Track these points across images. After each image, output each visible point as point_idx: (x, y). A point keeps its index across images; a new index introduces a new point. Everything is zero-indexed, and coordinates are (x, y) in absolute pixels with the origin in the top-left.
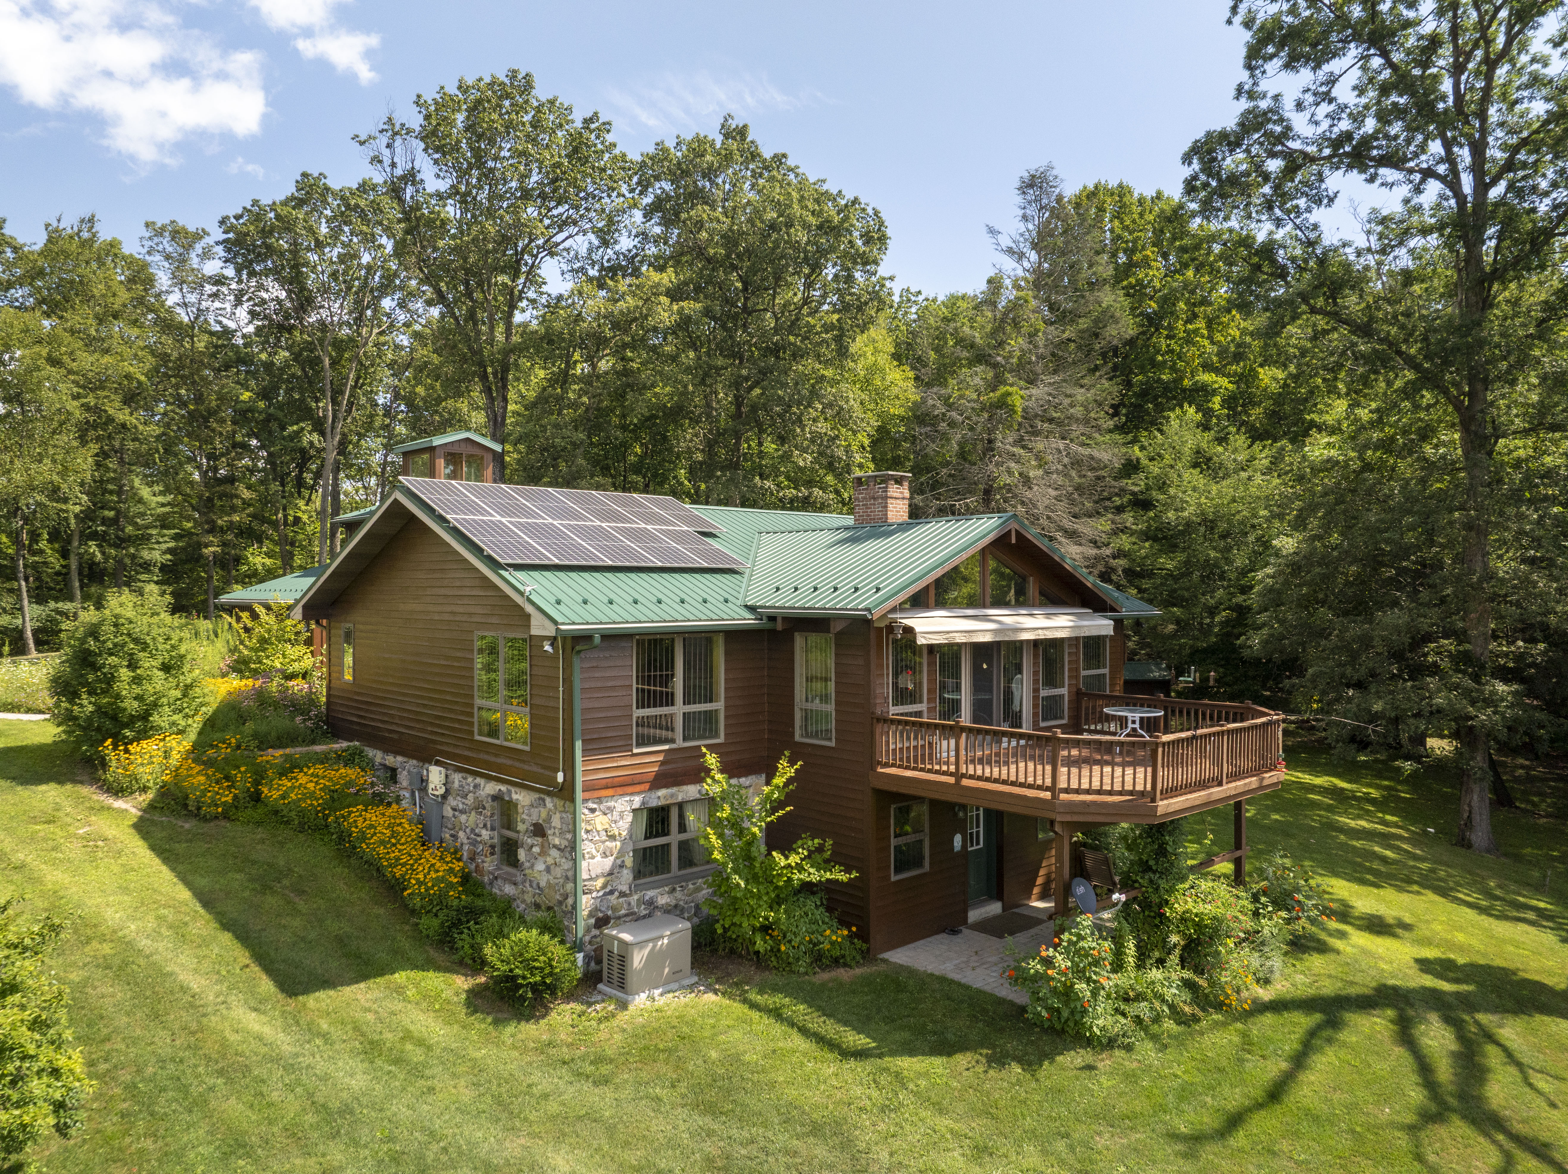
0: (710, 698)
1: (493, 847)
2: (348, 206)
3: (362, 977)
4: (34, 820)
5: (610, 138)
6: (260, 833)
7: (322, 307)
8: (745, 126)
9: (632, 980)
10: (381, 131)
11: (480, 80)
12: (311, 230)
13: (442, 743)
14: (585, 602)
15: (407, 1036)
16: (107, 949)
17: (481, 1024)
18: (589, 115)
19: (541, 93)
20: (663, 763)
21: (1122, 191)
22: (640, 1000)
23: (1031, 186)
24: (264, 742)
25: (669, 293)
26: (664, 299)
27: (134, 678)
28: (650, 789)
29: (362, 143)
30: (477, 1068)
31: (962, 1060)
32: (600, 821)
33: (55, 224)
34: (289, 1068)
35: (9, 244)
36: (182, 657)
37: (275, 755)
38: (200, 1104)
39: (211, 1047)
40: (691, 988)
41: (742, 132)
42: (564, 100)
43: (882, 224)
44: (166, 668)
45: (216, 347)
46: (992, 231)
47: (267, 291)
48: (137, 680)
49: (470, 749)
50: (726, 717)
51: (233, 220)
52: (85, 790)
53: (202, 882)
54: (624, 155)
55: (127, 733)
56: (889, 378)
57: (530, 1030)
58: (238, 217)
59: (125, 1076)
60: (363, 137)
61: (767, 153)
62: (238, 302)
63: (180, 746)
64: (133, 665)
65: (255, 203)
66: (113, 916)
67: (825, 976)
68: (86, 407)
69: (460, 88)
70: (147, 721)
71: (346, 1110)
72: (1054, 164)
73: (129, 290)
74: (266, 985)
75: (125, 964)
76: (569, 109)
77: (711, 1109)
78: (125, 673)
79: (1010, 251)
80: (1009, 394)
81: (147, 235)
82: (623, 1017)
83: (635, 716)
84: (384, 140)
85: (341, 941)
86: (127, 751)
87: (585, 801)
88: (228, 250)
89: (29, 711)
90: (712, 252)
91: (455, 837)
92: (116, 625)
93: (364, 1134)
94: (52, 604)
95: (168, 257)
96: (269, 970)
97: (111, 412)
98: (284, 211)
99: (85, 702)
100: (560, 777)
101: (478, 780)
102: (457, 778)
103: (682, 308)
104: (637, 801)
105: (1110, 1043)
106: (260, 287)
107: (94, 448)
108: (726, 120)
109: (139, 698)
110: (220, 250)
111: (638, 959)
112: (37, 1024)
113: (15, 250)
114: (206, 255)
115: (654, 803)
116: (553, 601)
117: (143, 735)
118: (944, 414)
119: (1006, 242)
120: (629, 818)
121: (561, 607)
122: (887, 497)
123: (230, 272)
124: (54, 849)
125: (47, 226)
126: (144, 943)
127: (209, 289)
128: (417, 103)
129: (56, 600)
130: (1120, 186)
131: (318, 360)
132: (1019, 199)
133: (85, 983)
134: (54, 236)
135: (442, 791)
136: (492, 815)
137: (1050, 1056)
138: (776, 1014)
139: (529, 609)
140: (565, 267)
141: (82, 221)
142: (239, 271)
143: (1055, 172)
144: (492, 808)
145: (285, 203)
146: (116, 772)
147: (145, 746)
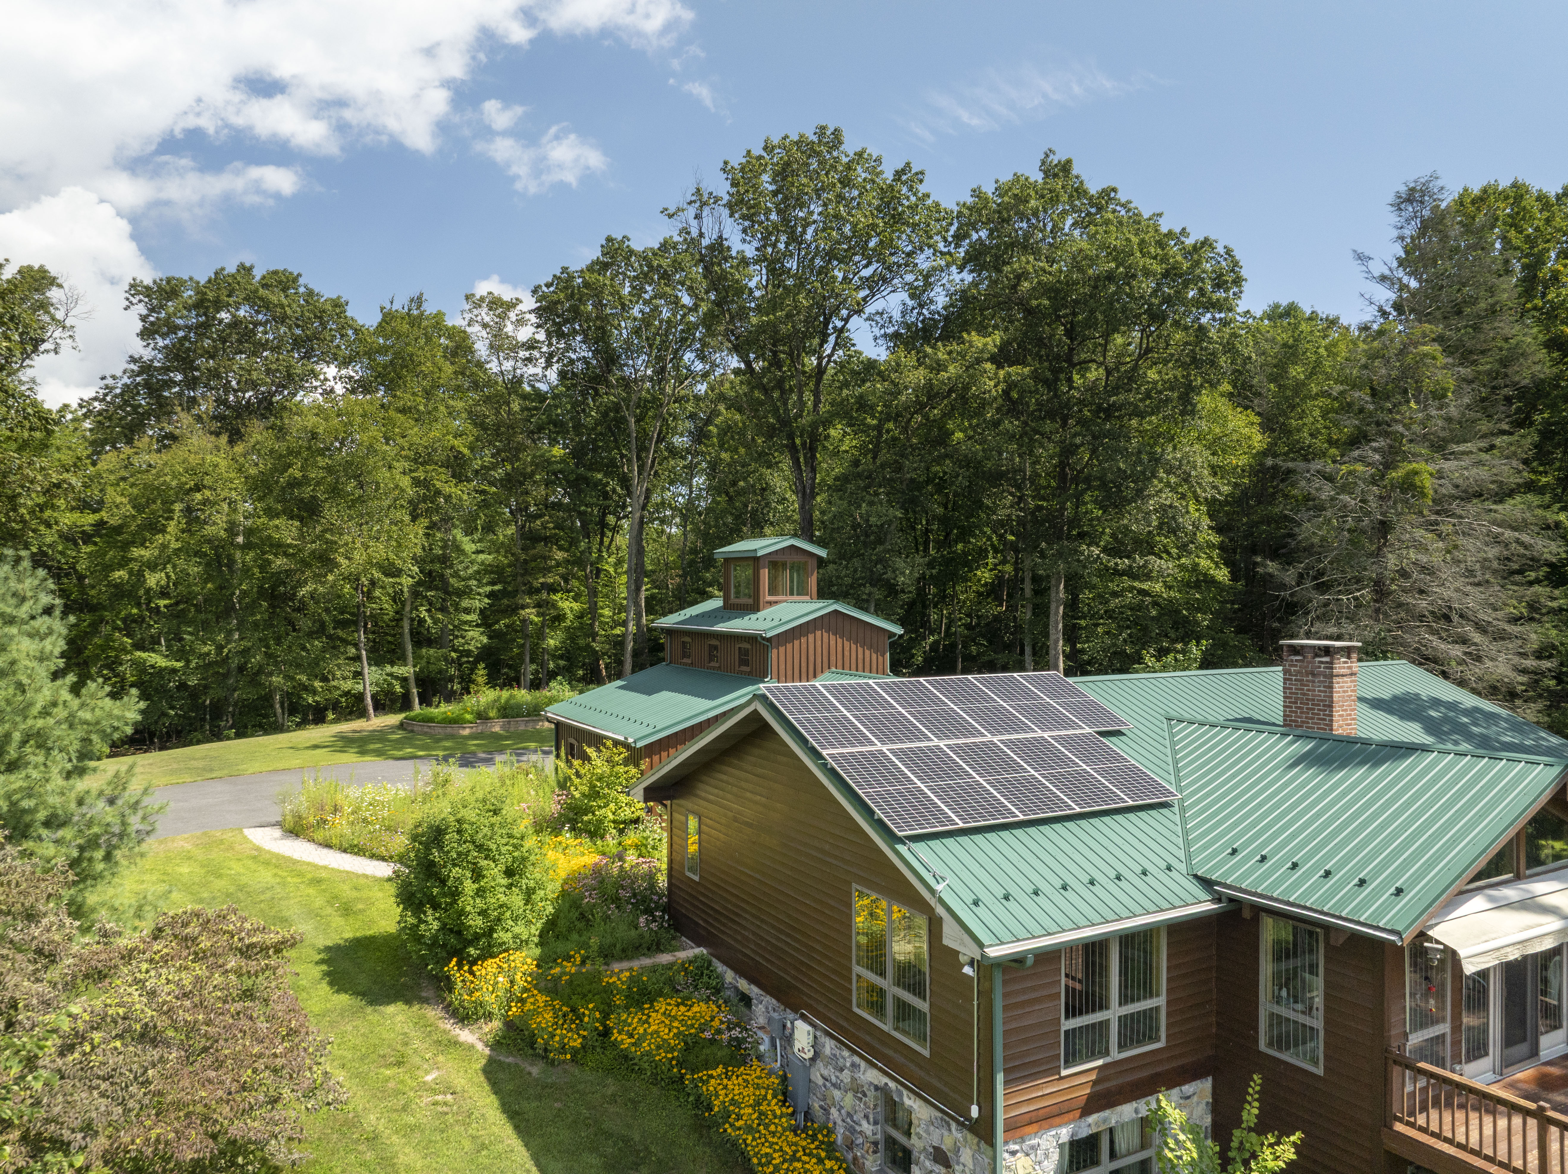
0: (1149, 992)
1: (875, 1144)
2: (650, 266)
4: (384, 1062)
5: (922, 189)
6: (616, 1088)
7: (626, 365)
8: (1069, 162)
10: (690, 203)
11: (785, 138)
12: (616, 293)
13: (810, 997)
14: (1006, 898)
18: (900, 166)
19: (850, 147)
20: (1095, 1083)
21: (1518, 192)
23: (1409, 200)
24: (608, 955)
25: (993, 359)
26: (988, 366)
27: (478, 890)
28: (1081, 1117)
29: (670, 216)
32: (1022, 1165)
33: (388, 306)
35: (350, 326)
36: (524, 859)
37: (622, 972)
41: (1066, 167)
42: (873, 151)
43: (1236, 264)
44: (510, 873)
45: (528, 409)
46: (1362, 258)
47: (575, 351)
48: (480, 893)
49: (847, 1019)
50: (1169, 1014)
51: (545, 289)
52: (433, 1013)
54: (937, 205)
55: (472, 951)
56: (1231, 426)
58: (548, 285)
60: (672, 210)
61: (1093, 188)
62: (549, 364)
63: (525, 964)
64: (478, 875)
65: (564, 270)
68: (416, 482)
69: (765, 148)
70: (491, 936)
72: (1439, 173)
73: (452, 363)
76: (878, 160)
78: (468, 886)
79: (1383, 278)
80: (1416, 473)
81: (467, 307)
83: (1063, 1029)
84: (692, 211)
86: (472, 973)
87: (1006, 1142)
88: (540, 317)
89: (373, 856)
90: (1034, 303)
91: (826, 1110)
92: (459, 832)
94: (388, 668)
95: (485, 326)
97: (438, 484)
98: (591, 278)
99: (430, 919)
100: (975, 1111)
101: (856, 1059)
102: (828, 1046)
103: (1009, 374)
104: (1065, 1133)
106: (568, 348)
107: (425, 522)
108: (1047, 156)
109: (483, 913)
110: (533, 318)
113: (356, 331)
114: (520, 322)
115: (1084, 1133)
116: (969, 901)
117: (487, 954)
118: (1332, 499)
119: (1378, 269)
120: (1055, 1156)
121: (981, 911)
122: (1332, 676)
123: (541, 336)
124: (404, 1109)
125: (382, 309)
127: (523, 354)
128: (724, 170)
129: (392, 664)
130: (1515, 185)
131: (624, 420)
132: (1394, 218)
134: (388, 317)
135: (810, 1054)
136: (875, 1106)
139: (940, 910)
140: (878, 332)
141: (412, 300)
142: (549, 335)
143: (1440, 183)
144: (876, 1098)
145: (590, 268)
146: (460, 995)
147: (491, 965)
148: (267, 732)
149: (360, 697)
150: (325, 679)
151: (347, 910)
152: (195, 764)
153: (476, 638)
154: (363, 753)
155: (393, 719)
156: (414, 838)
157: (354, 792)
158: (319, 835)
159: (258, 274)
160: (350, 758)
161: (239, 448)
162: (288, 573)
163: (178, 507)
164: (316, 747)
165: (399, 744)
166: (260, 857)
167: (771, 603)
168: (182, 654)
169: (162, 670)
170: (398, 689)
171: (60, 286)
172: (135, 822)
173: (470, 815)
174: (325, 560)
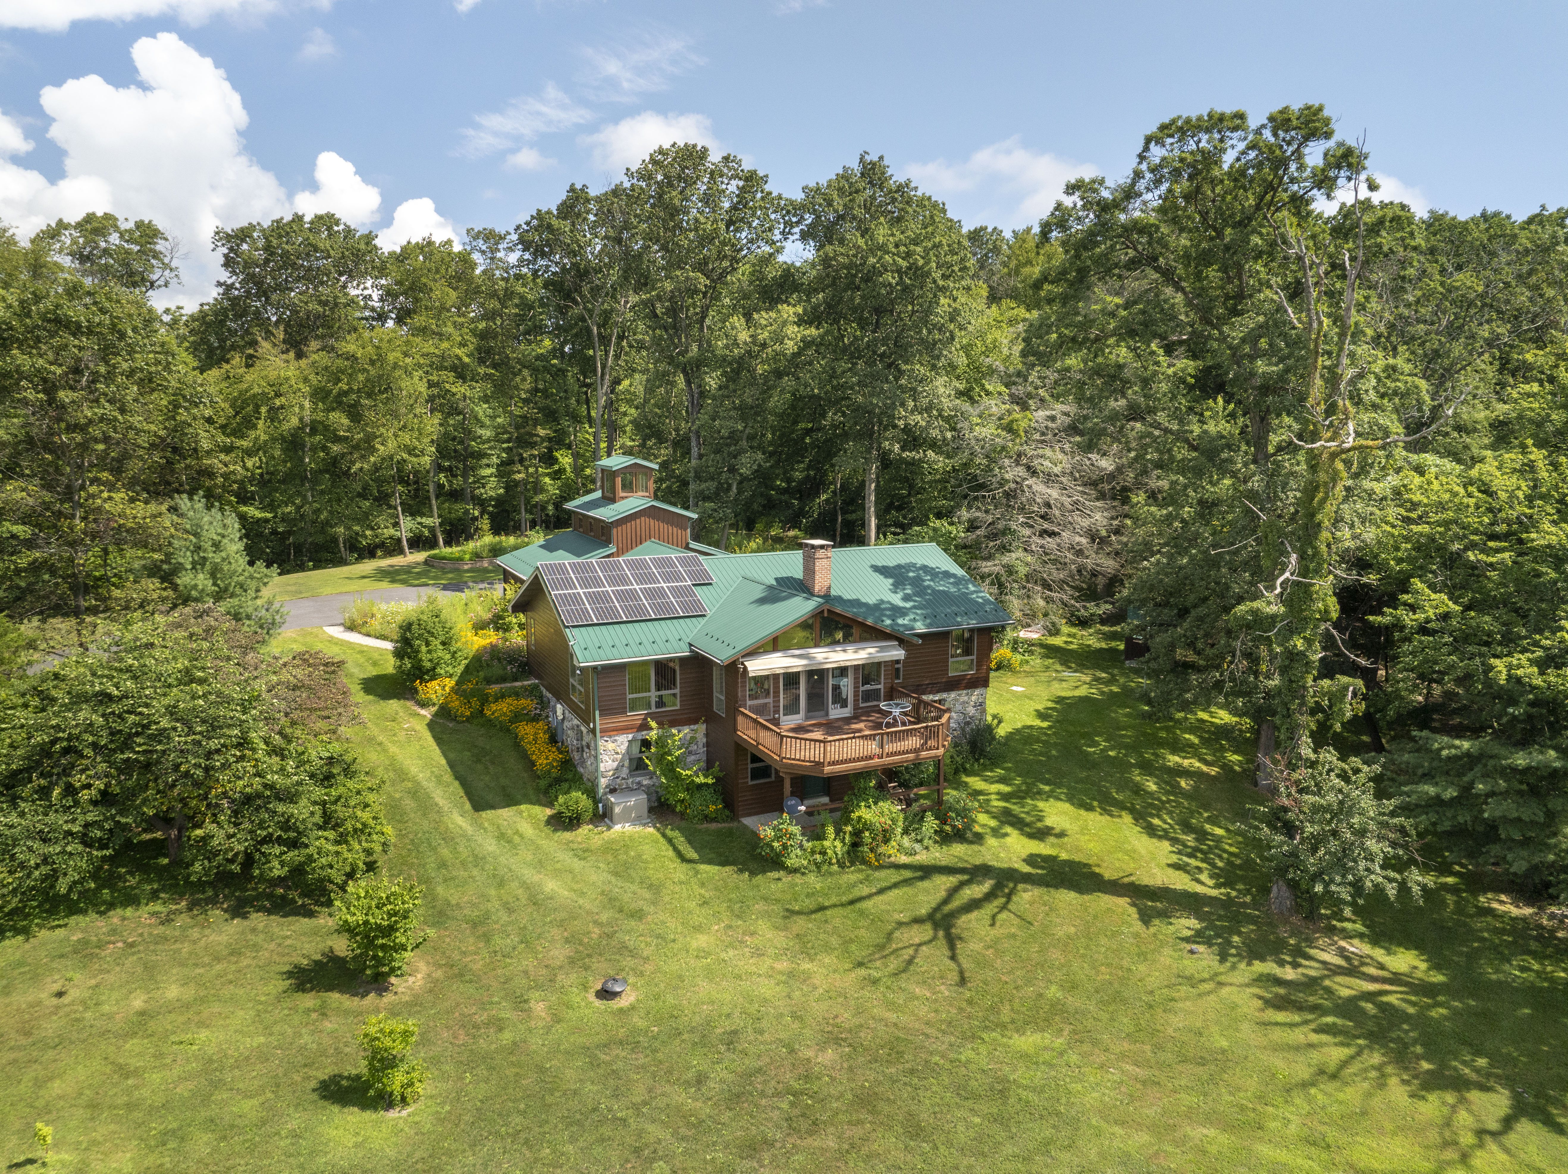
0: (671, 688)
1: (578, 748)
3: (508, 806)
4: (387, 719)
6: (483, 731)
9: (615, 818)
13: (561, 694)
14: (599, 647)
15: (517, 832)
16: (410, 785)
17: (548, 830)
20: (644, 719)
22: (618, 828)
24: (489, 681)
28: (638, 731)
30: (538, 848)
31: (727, 869)
32: (610, 746)
34: (468, 840)
37: (495, 688)
38: (434, 849)
39: (442, 829)
40: (644, 825)
44: (443, 643)
48: (429, 652)
49: (569, 701)
50: (681, 697)
51: (524, 226)
52: (409, 704)
53: (452, 756)
55: (426, 677)
57: (567, 835)
58: (528, 223)
59: (411, 836)
63: (450, 683)
64: (428, 644)
66: (414, 770)
67: (705, 825)
68: (431, 385)
70: (434, 671)
71: (484, 858)
74: (468, 806)
75: (416, 792)
77: (616, 874)
78: (424, 649)
82: (607, 834)
83: (628, 698)
85: (504, 788)
86: (426, 686)
87: (602, 737)
89: (385, 639)
91: (567, 740)
92: (419, 625)
93: (487, 867)
94: (419, 519)
95: (483, 252)
96: (470, 800)
98: (556, 224)
99: (407, 663)
100: (592, 725)
101: (572, 716)
102: (567, 712)
104: (630, 736)
105: (795, 871)
109: (431, 661)
111: (617, 810)
112: (375, 818)
115: (640, 738)
116: (583, 648)
117: (433, 678)
120: (627, 744)
121: (586, 652)
124: (394, 735)
126: (425, 783)
129: (423, 516)
133: (401, 798)
135: (562, 717)
136: (577, 734)
137: (764, 872)
138: (670, 841)
139: (572, 651)
144: (577, 731)
146: (422, 696)
147: (434, 683)
148: (335, 566)
149: (399, 540)
150: (372, 529)
151: (375, 664)
152: (290, 588)
153: (492, 489)
154: (393, 581)
155: (420, 556)
156: (401, 627)
157: (383, 606)
158: (364, 630)
159: (307, 219)
160: (385, 585)
161: (303, 362)
162: (343, 455)
163: (263, 410)
164: (364, 577)
165: (419, 575)
166: (332, 640)
167: (623, 498)
168: (272, 507)
169: (259, 520)
170: (426, 533)
171: (166, 239)
172: (277, 618)
173: (425, 618)
174: (367, 446)
